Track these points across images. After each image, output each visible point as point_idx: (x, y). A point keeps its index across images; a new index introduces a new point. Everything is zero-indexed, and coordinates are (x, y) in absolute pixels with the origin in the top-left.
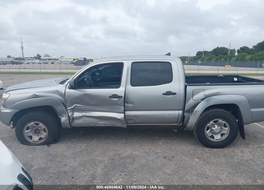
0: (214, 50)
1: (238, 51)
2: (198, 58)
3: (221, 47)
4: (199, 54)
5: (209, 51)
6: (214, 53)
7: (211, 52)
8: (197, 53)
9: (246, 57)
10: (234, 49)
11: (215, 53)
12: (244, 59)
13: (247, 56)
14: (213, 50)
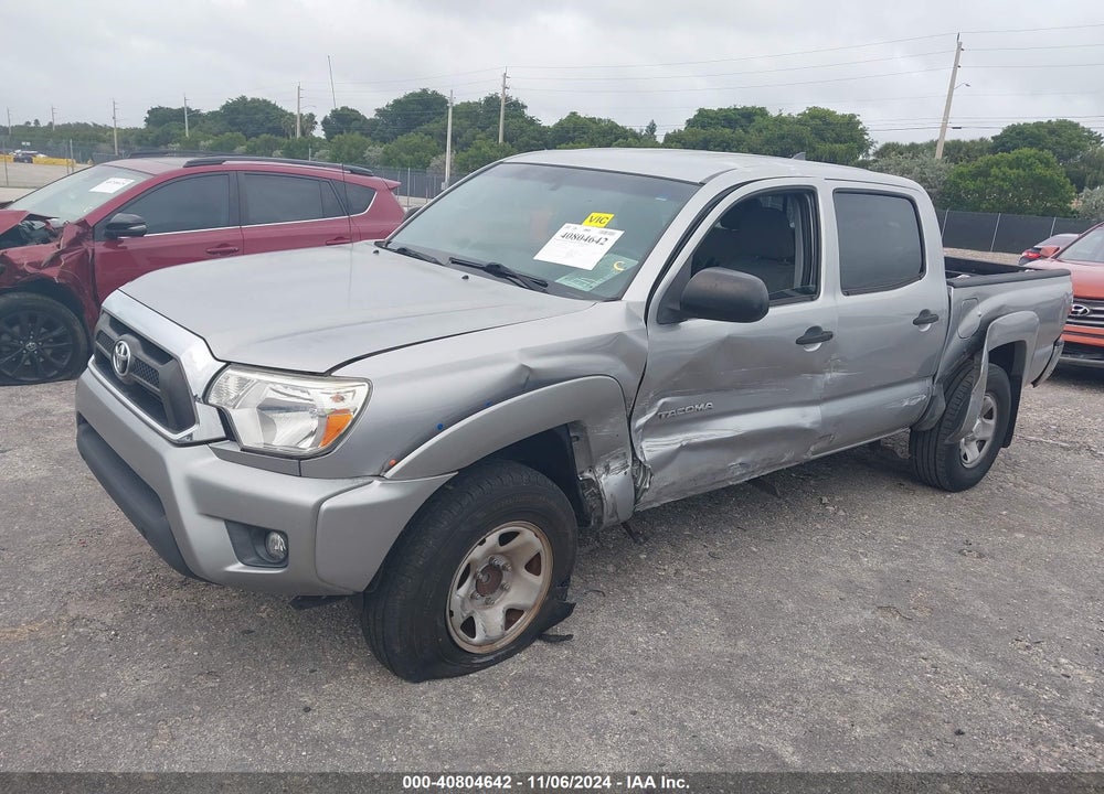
0: (227, 107)
1: (325, 122)
2: (158, 137)
3: (253, 100)
4: (159, 117)
5: (204, 111)
6: (230, 123)
7: (213, 114)
8: (149, 112)
9: (367, 153)
10: (312, 116)
11: (232, 123)
12: (360, 159)
13: (370, 148)
14: (224, 107)
